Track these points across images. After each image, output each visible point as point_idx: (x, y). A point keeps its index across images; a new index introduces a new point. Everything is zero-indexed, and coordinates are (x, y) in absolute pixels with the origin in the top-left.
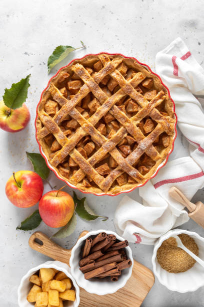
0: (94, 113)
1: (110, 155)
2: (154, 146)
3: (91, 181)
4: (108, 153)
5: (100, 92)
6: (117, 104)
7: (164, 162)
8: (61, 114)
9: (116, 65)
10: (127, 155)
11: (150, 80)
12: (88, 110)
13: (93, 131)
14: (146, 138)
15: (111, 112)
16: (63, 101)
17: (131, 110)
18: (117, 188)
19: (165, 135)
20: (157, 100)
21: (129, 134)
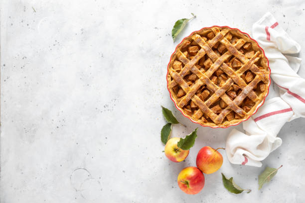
0: (208, 69)
1: (221, 99)
2: (254, 91)
3: (207, 118)
4: (220, 97)
5: (212, 54)
6: (225, 62)
7: (262, 102)
8: (185, 70)
9: (224, 34)
10: (234, 99)
11: (249, 44)
12: (204, 67)
13: (208, 82)
14: (248, 86)
15: (221, 67)
16: (186, 61)
17: (236, 66)
18: (226, 123)
19: (262, 83)
20: (255, 58)
21: (235, 83)
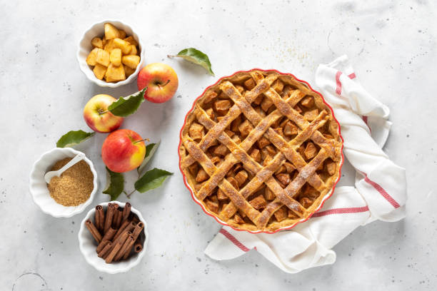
0: (245, 137)
1: (266, 186)
2: (318, 174)
3: (244, 216)
4: (264, 183)
5: (252, 113)
6: (273, 126)
7: (330, 192)
8: (208, 139)
9: (270, 83)
10: (286, 185)
11: (310, 98)
12: (239, 133)
13: (245, 158)
14: (308, 165)
15: (266, 135)
16: (210, 124)
17: (289, 133)
18: (275, 224)
19: (329, 160)
20: (319, 121)
21: (287, 161)
